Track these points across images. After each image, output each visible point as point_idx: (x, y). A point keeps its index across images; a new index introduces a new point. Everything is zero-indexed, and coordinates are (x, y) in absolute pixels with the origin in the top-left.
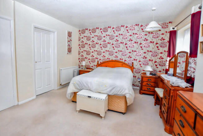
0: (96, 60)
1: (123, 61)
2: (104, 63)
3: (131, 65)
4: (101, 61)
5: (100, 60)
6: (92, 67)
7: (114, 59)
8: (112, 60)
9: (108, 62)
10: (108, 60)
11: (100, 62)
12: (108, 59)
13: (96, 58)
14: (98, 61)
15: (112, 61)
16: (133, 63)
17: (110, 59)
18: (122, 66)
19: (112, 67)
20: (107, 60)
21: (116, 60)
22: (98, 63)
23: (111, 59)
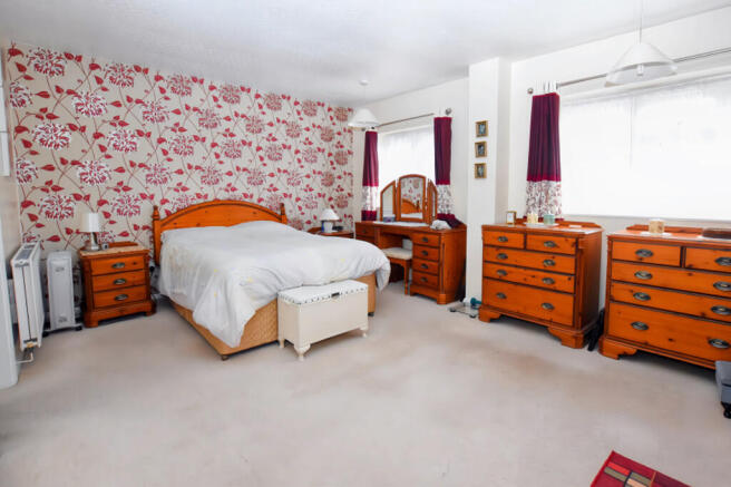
0: (146, 206)
1: (255, 200)
2: (182, 212)
3: (279, 213)
4: (168, 207)
5: (164, 201)
6: (125, 234)
7: (223, 196)
8: (216, 200)
9: (200, 207)
10: (201, 201)
11: (168, 212)
12: (199, 196)
13: (143, 196)
14: (155, 208)
15: (217, 203)
16: (283, 205)
17: (206, 196)
18: (255, 218)
19: (227, 226)
20: (195, 202)
21: (229, 200)
22: (155, 217)
23: (210, 199)
